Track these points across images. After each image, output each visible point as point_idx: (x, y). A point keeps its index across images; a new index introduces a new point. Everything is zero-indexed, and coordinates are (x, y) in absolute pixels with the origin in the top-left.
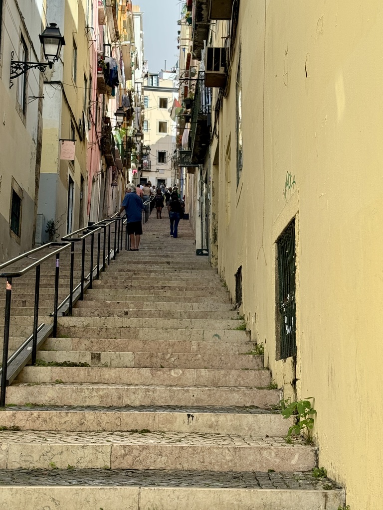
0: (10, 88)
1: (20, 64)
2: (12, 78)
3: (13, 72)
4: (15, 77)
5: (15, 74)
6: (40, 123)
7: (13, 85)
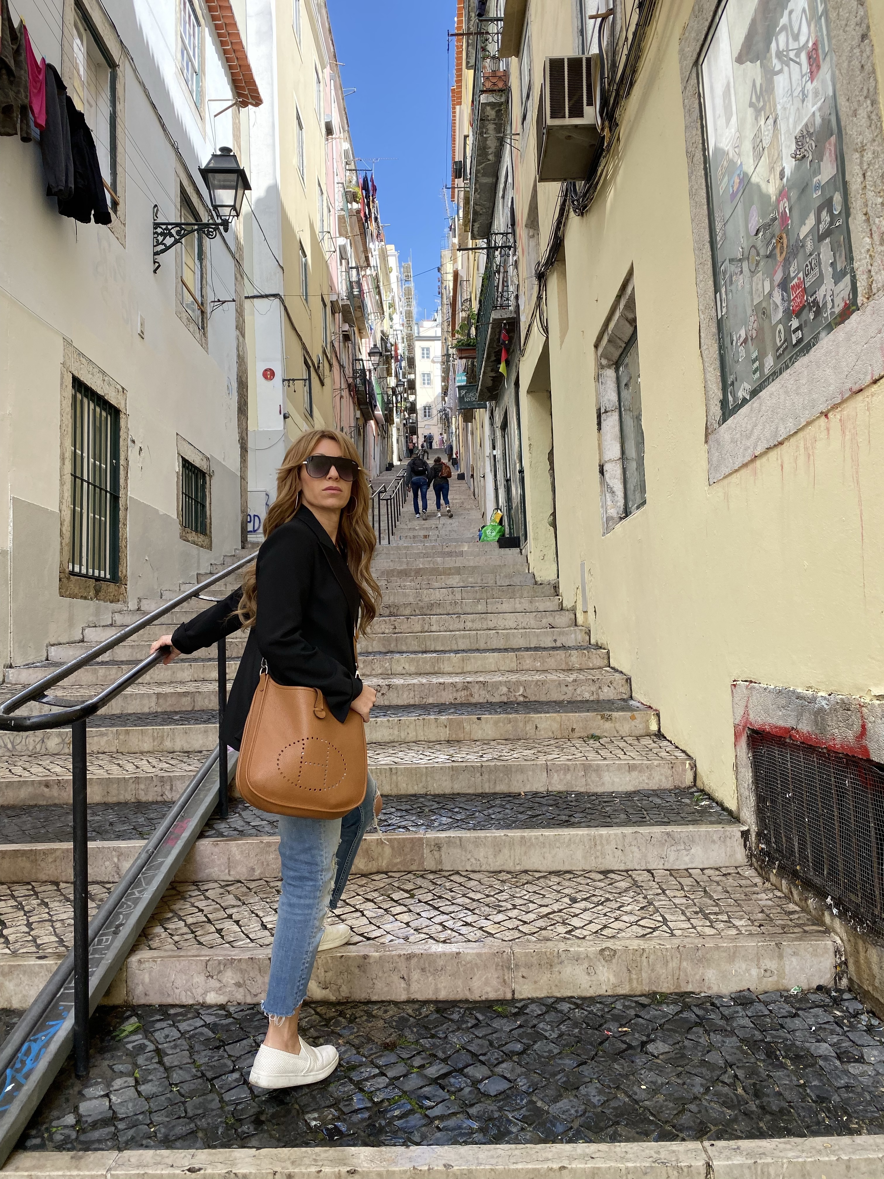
0: (155, 271)
1: (170, 227)
2: (156, 254)
3: (158, 244)
4: (163, 251)
5: (162, 247)
6: (241, 349)
7: (159, 266)
